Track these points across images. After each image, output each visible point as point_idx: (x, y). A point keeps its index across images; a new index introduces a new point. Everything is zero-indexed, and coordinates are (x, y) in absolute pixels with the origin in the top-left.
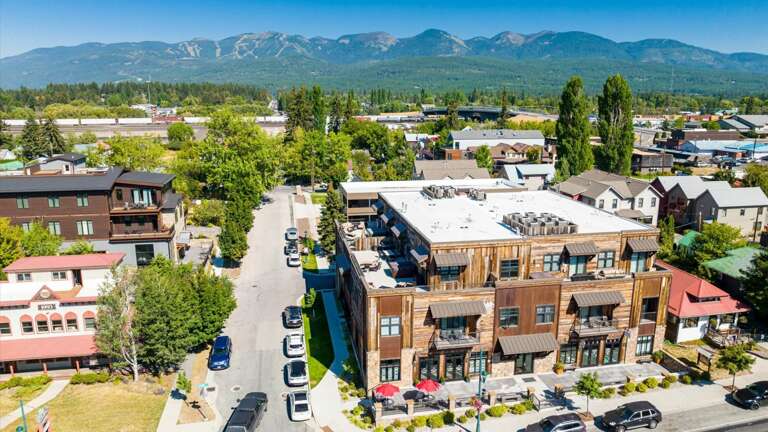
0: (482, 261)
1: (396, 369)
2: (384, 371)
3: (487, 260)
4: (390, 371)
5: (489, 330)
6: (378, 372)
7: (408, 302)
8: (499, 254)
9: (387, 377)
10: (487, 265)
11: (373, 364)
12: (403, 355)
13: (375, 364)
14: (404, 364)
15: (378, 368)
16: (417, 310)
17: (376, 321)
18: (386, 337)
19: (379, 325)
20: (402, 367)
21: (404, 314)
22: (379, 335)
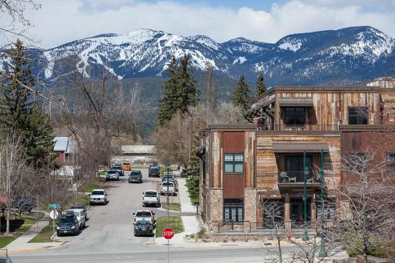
0: (329, 106)
1: (240, 211)
2: (227, 211)
3: (333, 105)
4: (234, 211)
5: (337, 175)
6: (221, 210)
7: (251, 138)
8: (345, 101)
9: (230, 218)
10: (334, 112)
11: (217, 201)
12: (246, 195)
13: (219, 201)
14: (248, 204)
15: (222, 206)
16: (260, 148)
17: (219, 156)
18: (229, 174)
19: (222, 160)
20: (245, 207)
21: (246, 151)
22: (222, 171)
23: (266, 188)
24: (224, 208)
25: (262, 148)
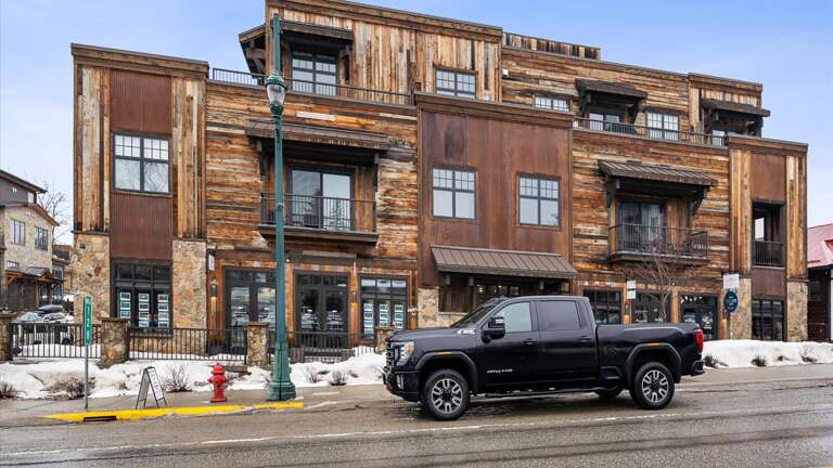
1: (162, 301)
3: (402, 58)
4: (144, 302)
7: (190, 99)
9: (135, 319)
11: (91, 269)
12: (177, 257)
13: (98, 270)
14: (182, 283)
15: (107, 283)
16: (215, 129)
17: (98, 140)
18: (128, 193)
19: (106, 150)
20: (175, 290)
21: (177, 131)
22: (106, 184)
23: (234, 242)
24: (115, 292)
25: (222, 130)
